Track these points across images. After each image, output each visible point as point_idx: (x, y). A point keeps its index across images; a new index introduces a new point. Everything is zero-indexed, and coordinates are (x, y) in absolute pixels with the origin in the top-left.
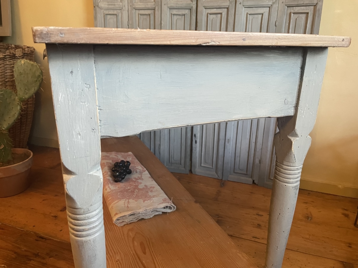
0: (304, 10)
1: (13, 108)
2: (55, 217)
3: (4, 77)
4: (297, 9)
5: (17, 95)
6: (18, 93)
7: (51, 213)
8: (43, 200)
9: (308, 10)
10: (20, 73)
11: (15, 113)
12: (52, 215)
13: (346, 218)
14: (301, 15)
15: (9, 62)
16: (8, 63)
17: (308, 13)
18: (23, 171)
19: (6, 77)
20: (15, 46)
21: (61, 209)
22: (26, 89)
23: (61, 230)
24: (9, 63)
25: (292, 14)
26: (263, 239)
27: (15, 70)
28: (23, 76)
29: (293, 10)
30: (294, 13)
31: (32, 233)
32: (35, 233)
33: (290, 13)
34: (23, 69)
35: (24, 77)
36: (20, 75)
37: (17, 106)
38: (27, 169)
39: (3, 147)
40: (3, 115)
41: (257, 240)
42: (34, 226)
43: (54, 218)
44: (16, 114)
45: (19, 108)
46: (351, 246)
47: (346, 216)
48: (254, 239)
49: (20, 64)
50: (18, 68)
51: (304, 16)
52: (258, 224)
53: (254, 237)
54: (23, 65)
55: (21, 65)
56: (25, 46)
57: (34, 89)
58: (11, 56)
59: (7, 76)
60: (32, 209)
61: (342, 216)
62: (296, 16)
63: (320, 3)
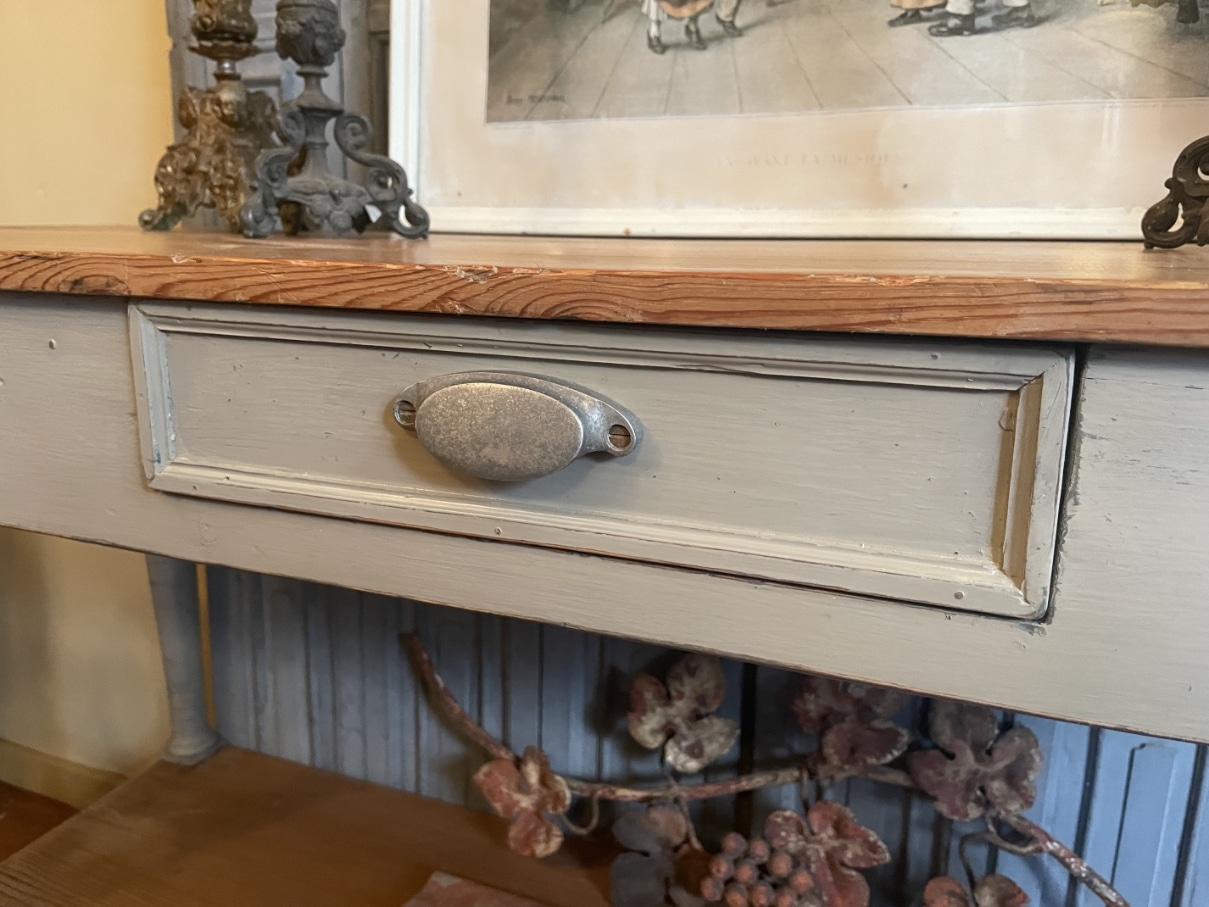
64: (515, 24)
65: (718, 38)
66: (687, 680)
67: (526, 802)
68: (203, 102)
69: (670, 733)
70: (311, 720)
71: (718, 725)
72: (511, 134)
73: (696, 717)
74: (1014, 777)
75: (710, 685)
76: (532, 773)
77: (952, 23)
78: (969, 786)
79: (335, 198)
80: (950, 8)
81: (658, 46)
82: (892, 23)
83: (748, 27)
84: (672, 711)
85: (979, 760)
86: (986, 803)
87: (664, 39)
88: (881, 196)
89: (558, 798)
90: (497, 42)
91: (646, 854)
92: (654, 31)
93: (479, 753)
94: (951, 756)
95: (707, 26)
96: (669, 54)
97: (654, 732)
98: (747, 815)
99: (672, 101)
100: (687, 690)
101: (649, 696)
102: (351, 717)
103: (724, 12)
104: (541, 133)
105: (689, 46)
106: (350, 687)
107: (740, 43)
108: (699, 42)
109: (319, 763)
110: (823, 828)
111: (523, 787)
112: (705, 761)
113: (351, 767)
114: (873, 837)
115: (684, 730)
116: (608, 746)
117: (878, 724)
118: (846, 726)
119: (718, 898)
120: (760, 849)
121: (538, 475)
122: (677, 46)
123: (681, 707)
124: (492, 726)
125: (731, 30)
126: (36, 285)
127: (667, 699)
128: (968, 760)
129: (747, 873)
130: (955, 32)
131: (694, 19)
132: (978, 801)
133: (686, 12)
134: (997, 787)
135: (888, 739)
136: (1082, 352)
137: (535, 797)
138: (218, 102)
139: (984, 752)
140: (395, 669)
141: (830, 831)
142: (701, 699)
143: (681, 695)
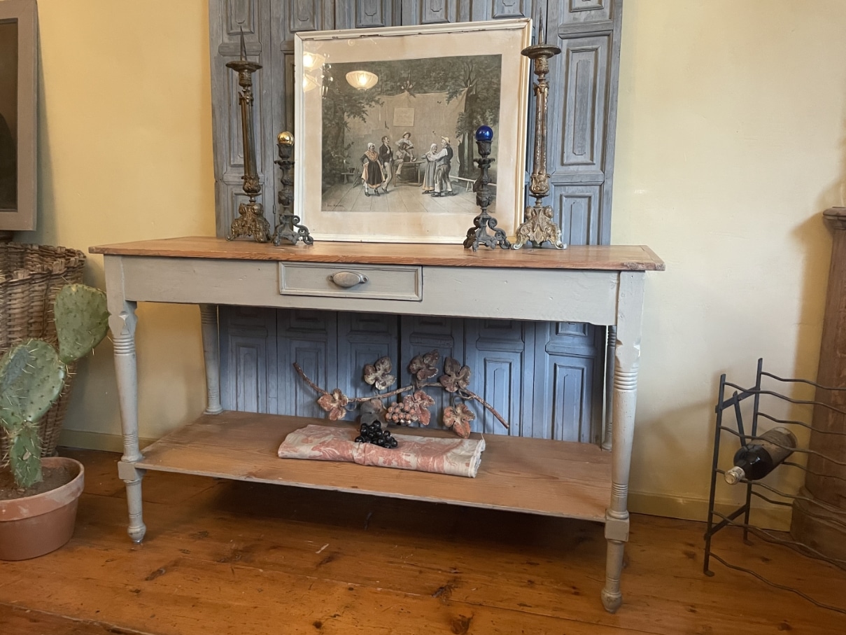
0: (583, 192)
1: (48, 377)
2: (138, 591)
3: (28, 316)
4: (571, 190)
5: (57, 352)
6: (61, 347)
7: (127, 585)
8: (107, 561)
9: (590, 192)
10: (68, 309)
11: (53, 387)
12: (131, 588)
13: (691, 560)
14: (578, 200)
15: (39, 286)
16: (37, 288)
17: (590, 197)
18: (67, 502)
19: (31, 315)
20: (40, 247)
21: (146, 577)
22: (77, 340)
23: (153, 616)
24: (40, 288)
25: (564, 199)
26: (537, 606)
27: (57, 305)
28: (73, 314)
29: (565, 190)
30: (566, 197)
31: (95, 624)
32: (101, 624)
33: (561, 196)
34: (74, 302)
35: (75, 316)
36: (68, 314)
37: (58, 372)
38: (73, 499)
39: (28, 457)
40: (28, 391)
41: (526, 609)
42: (98, 612)
43: (136, 594)
44: (55, 389)
45: (62, 375)
46: (696, 609)
47: (691, 556)
48: (522, 607)
49: (69, 294)
50: (63, 299)
51: (584, 202)
52: (529, 581)
53: (521, 605)
54: (73, 294)
55: (71, 294)
56: (61, 247)
57: (95, 339)
58: (44, 274)
59: (32, 313)
60: (88, 579)
61: (684, 556)
62: (573, 200)
63: (608, 182)
64: (329, 186)
65: (383, 193)
66: (381, 365)
67: (335, 405)
68: (248, 208)
69: (376, 379)
70: (258, 397)
71: (390, 377)
72: (328, 214)
73: (383, 375)
74: (464, 379)
75: (387, 366)
76: (337, 396)
77: (436, 194)
78: (454, 383)
79: (293, 236)
80: (436, 191)
81: (368, 195)
82: (423, 193)
83: (390, 191)
84: (377, 374)
85: (457, 376)
86: (459, 387)
87: (369, 193)
88: (423, 234)
89: (345, 401)
90: (324, 191)
91: (371, 413)
92: (366, 191)
93: (319, 394)
94: (450, 376)
95: (380, 190)
96: (371, 197)
97: (372, 380)
98: (399, 399)
99: (372, 209)
100: (381, 368)
101: (370, 370)
102: (273, 393)
103: (384, 188)
104: (337, 214)
105: (375, 195)
106: (273, 383)
107: (388, 195)
108: (378, 194)
109: (260, 412)
110: (418, 398)
111: (334, 401)
112: (387, 386)
113: (273, 411)
114: (430, 398)
115: (380, 379)
116: (358, 391)
117: (431, 368)
118: (423, 370)
119: (390, 418)
120: (401, 404)
121: (353, 286)
122: (372, 195)
123: (379, 373)
124: (321, 387)
125: (386, 192)
126: (261, 258)
127: (376, 371)
128: (454, 377)
129: (398, 410)
130: (436, 196)
131: (377, 188)
132: (456, 386)
133: (374, 187)
134: (461, 382)
135: (434, 371)
136: (422, 266)
137: (337, 403)
138: (253, 209)
139: (458, 374)
140: (289, 375)
141: (420, 399)
142: (385, 370)
143: (379, 369)
